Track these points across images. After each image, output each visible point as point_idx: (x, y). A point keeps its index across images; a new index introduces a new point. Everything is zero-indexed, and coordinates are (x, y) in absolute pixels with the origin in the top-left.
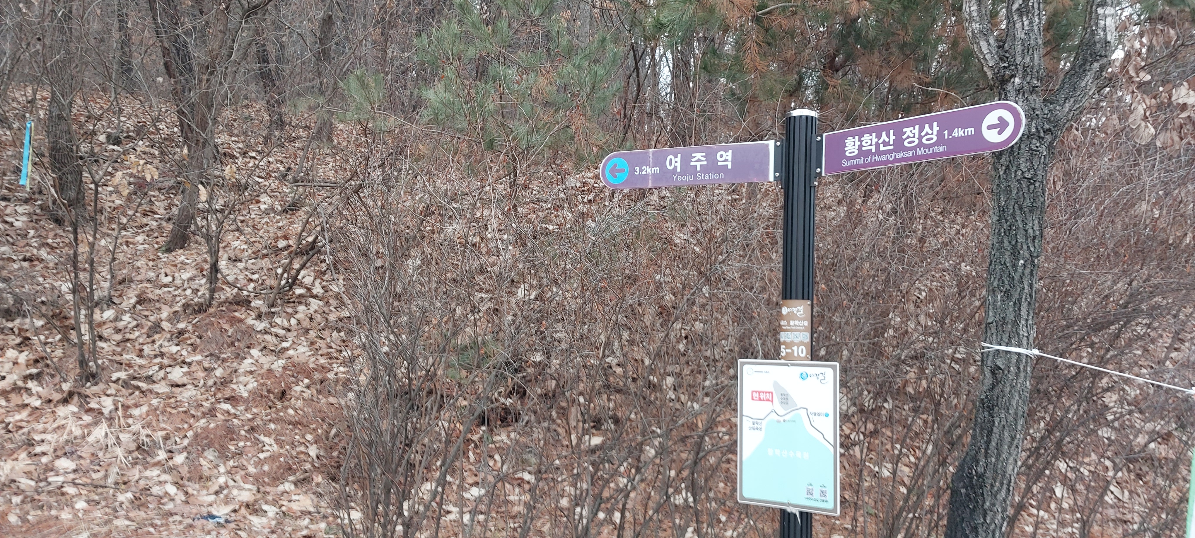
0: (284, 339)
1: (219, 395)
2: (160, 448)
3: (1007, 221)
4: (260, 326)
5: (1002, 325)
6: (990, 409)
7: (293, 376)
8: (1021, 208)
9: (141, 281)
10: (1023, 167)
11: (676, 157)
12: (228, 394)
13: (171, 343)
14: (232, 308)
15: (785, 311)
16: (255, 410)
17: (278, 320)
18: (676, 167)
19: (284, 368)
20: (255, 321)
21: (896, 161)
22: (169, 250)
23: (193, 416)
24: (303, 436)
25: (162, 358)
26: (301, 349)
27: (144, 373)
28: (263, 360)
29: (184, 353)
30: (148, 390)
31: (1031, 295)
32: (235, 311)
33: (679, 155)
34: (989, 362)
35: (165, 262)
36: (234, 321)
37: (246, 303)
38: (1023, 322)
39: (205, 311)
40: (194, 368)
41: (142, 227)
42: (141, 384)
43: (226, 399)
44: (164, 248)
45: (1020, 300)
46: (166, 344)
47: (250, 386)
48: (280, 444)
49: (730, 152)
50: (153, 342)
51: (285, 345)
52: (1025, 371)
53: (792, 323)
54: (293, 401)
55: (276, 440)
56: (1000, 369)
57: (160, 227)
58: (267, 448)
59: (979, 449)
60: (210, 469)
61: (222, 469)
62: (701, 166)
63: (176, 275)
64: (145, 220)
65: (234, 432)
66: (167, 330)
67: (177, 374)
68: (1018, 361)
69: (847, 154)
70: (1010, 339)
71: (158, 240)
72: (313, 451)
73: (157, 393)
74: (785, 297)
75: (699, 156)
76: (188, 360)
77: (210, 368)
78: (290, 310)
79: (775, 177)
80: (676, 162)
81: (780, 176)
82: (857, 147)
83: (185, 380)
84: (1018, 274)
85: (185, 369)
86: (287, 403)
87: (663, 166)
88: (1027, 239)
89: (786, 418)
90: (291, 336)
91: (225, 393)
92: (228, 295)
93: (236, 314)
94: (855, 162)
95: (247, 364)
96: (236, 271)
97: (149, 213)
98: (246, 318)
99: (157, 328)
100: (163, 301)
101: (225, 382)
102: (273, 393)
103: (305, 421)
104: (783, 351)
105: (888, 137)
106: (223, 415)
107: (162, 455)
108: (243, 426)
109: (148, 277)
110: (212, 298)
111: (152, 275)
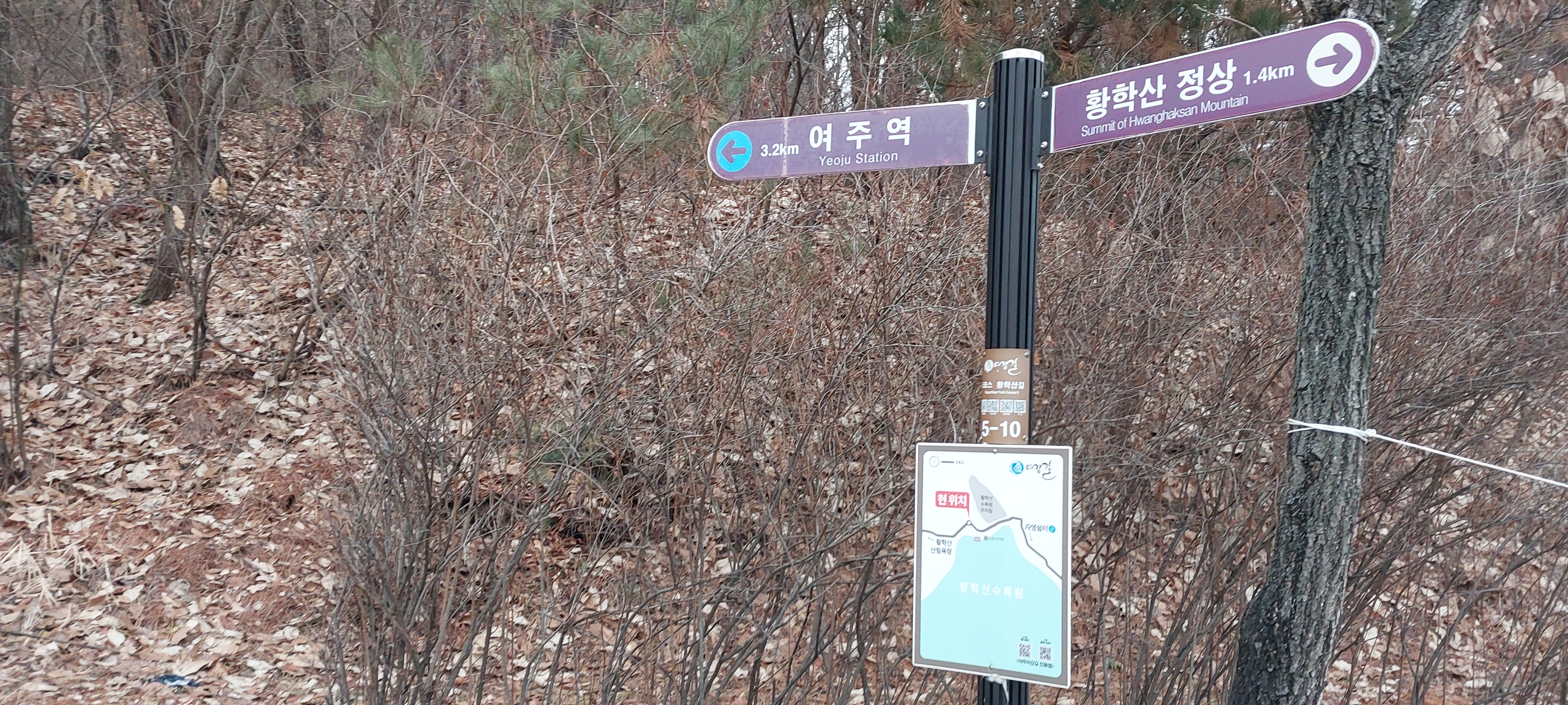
0: (297, 425)
1: (198, 503)
2: (105, 578)
3: (1331, 231)
4: (265, 406)
5: (1322, 391)
6: (1302, 521)
7: (306, 476)
8: (1353, 211)
9: (100, 344)
10: (1358, 147)
11: (824, 129)
12: (210, 500)
13: (135, 430)
14: (226, 380)
15: (989, 366)
16: (248, 524)
17: (291, 399)
18: (824, 144)
19: (294, 464)
20: (258, 400)
21: (1166, 123)
22: (146, 303)
23: (157, 533)
24: (316, 561)
25: (121, 452)
26: (323, 439)
27: (92, 471)
28: (267, 454)
29: (153, 443)
30: (96, 496)
31: (1365, 346)
32: (230, 386)
33: (829, 126)
34: (1300, 448)
35: (136, 318)
36: (227, 399)
37: (245, 374)
38: (1353, 387)
39: (187, 385)
40: (165, 465)
41: (112, 271)
42: (86, 487)
43: (208, 508)
44: (139, 300)
45: (1349, 353)
46: (128, 431)
47: (244, 490)
48: (282, 572)
49: (908, 119)
50: (110, 428)
51: (299, 432)
52: (1355, 462)
53: (1000, 385)
54: (303, 512)
55: (276, 566)
56: (1318, 459)
57: (138, 272)
58: (262, 577)
59: (1284, 581)
60: (176, 608)
61: (194, 608)
62: (863, 141)
63: (150, 335)
64: (117, 262)
65: (215, 556)
66: (131, 411)
67: (140, 473)
68: (1346, 447)
69: (1090, 116)
70: (1333, 412)
71: (134, 289)
72: (328, 582)
73: (108, 500)
74: (989, 345)
75: (859, 126)
76: (158, 454)
77: (189, 464)
78: (308, 385)
79: (976, 157)
80: (825, 136)
81: (985, 156)
82: (1105, 105)
83: (151, 482)
84: (1347, 314)
85: (154, 466)
86: (295, 514)
87: (803, 142)
88: (1361, 259)
89: (988, 533)
90: (308, 421)
91: (207, 499)
92: (222, 363)
93: (231, 389)
94: (1101, 129)
95: (242, 460)
96: (237, 330)
97: (123, 253)
98: (244, 396)
99: (116, 409)
100: (128, 370)
101: (208, 485)
102: (276, 500)
103: (318, 540)
104: (986, 429)
105: (1155, 87)
106: (201, 530)
107: (108, 588)
108: (230, 546)
109: (109, 338)
110: (197, 367)
111: (115, 335)
